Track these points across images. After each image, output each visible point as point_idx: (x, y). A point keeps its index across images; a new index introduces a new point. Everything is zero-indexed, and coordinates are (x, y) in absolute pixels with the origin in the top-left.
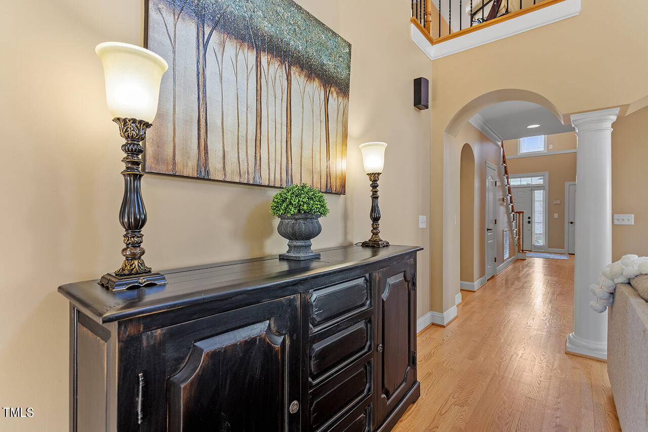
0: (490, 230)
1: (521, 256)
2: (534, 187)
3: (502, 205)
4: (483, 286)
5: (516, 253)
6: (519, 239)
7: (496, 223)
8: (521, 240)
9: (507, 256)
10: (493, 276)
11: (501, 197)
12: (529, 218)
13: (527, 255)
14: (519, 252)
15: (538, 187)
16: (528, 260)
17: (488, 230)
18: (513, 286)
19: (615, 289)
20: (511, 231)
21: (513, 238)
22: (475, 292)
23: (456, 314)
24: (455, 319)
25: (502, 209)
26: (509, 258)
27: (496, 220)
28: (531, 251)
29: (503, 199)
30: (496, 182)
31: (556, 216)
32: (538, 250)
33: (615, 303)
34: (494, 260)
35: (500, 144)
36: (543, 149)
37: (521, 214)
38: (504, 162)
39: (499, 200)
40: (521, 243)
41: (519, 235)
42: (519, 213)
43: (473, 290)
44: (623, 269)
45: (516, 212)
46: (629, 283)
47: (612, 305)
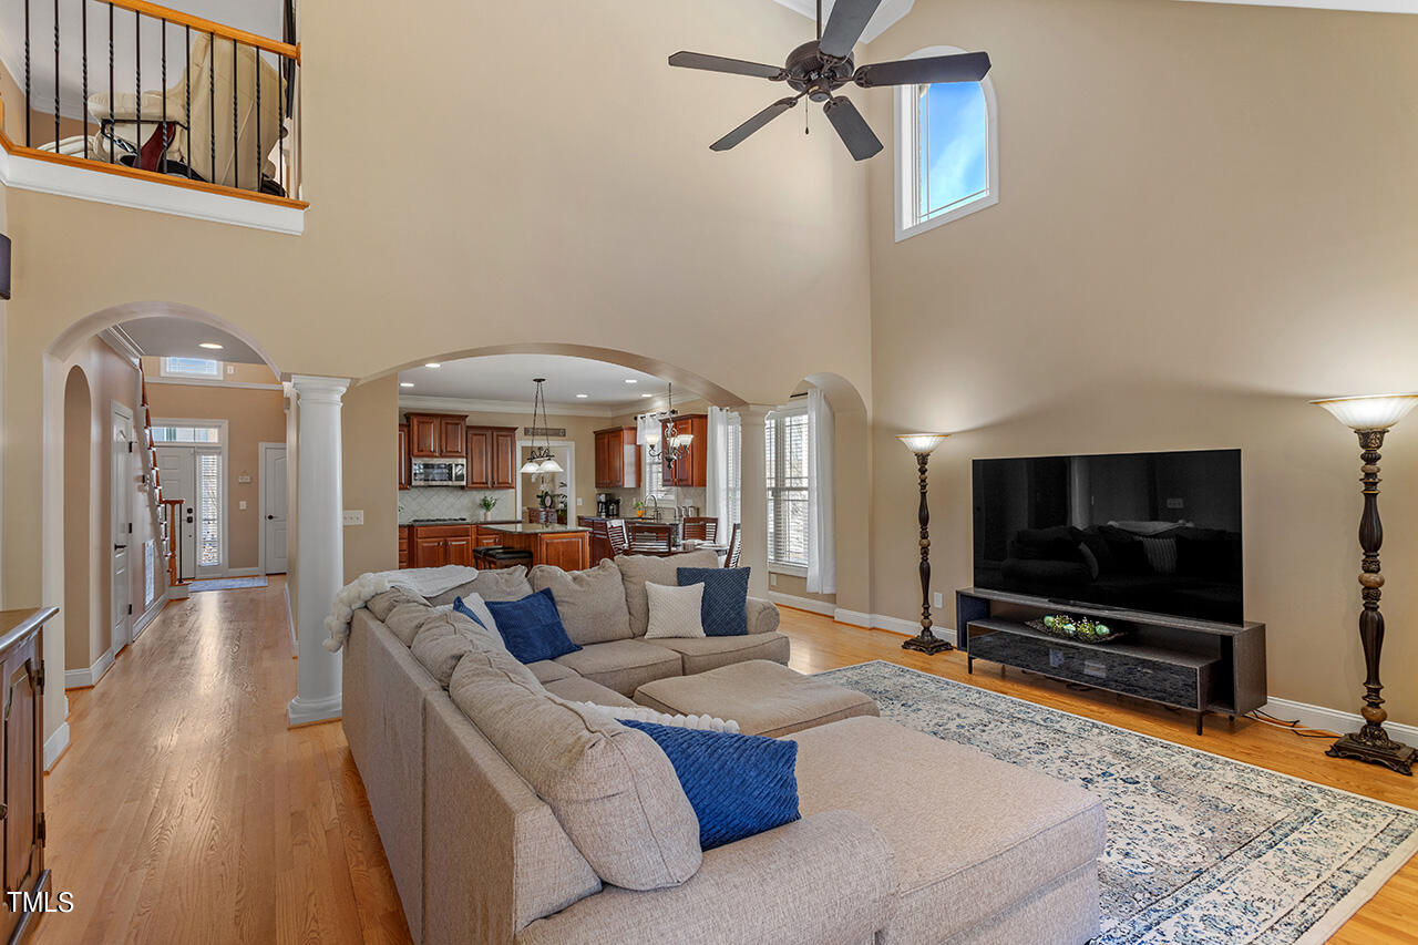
0: (122, 547)
1: (176, 592)
2: (199, 448)
3: (141, 489)
4: (107, 668)
5: (167, 587)
6: (173, 557)
7: (130, 532)
8: (177, 558)
9: (150, 597)
10: (126, 646)
11: (141, 473)
12: (190, 511)
13: (190, 588)
14: (173, 584)
15: (209, 449)
16: (193, 598)
17: (116, 547)
18: (176, 656)
19: (352, 618)
20: (158, 542)
21: (161, 557)
22: (92, 687)
23: (67, 741)
24: (67, 750)
25: (142, 498)
26: (155, 600)
27: (131, 525)
28: (193, 579)
29: (144, 477)
30: (131, 444)
31: (243, 505)
32: (210, 575)
33: (352, 635)
34: (127, 609)
35: (137, 361)
36: (215, 373)
37: (177, 506)
38: (144, 402)
39: (137, 479)
40: (178, 563)
41: (173, 550)
42: (172, 503)
43: (89, 684)
44: (360, 592)
45: (166, 502)
46: (366, 607)
47: (348, 641)
